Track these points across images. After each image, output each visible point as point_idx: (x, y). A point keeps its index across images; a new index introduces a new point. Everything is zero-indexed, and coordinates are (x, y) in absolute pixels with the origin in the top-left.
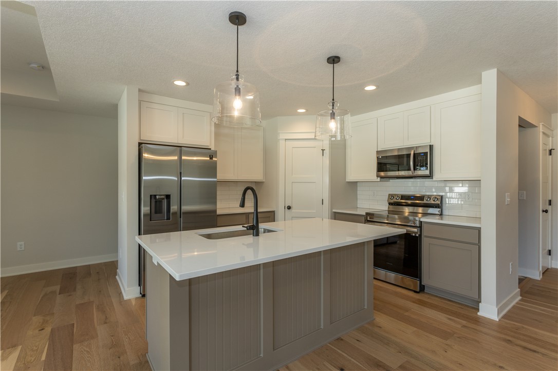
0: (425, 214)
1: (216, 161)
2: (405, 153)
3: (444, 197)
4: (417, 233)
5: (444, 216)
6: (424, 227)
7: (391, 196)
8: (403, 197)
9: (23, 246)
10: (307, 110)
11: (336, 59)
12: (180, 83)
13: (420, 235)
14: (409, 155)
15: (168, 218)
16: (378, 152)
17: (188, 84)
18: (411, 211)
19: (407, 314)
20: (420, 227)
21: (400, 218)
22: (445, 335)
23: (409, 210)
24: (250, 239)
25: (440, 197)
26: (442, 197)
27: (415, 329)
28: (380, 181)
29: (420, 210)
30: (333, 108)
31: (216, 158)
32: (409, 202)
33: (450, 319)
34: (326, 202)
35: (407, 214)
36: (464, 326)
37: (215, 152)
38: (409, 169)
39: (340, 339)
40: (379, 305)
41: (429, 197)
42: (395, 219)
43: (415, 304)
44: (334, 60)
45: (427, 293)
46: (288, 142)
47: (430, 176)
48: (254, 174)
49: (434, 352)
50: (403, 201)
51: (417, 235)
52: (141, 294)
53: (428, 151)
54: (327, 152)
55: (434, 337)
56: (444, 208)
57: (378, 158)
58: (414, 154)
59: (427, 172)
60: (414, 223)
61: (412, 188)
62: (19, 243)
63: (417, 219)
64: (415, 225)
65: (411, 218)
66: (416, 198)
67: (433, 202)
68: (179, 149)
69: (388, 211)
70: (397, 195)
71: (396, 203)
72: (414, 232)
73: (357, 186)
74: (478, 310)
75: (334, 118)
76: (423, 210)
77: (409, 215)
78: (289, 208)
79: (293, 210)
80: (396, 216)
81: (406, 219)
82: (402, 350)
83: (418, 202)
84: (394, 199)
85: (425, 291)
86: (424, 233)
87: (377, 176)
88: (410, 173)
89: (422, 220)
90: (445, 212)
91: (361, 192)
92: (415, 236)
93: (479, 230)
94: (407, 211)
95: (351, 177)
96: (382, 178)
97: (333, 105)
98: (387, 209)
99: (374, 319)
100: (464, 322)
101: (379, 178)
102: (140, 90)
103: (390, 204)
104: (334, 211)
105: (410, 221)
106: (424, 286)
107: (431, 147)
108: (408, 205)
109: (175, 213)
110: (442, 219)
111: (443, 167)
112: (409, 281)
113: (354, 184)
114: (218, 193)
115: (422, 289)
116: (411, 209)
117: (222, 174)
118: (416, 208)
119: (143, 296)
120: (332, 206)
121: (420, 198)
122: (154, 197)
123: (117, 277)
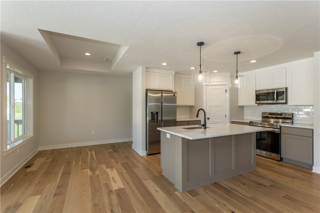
0: (283, 123)
1: (176, 96)
2: (271, 91)
3: (294, 114)
4: (278, 131)
5: (294, 124)
6: (282, 128)
7: (264, 113)
8: (270, 114)
10: (218, 71)
12: (164, 64)
13: (280, 133)
14: (273, 93)
15: (157, 122)
16: (256, 91)
17: (168, 64)
18: (275, 121)
19: (273, 169)
20: (280, 129)
21: (268, 124)
22: (293, 177)
23: (273, 120)
24: (202, 130)
25: (292, 114)
26: (293, 114)
27: (277, 174)
28: (257, 105)
29: (281, 120)
31: (176, 94)
32: (274, 116)
33: (296, 172)
34: (228, 116)
35: (272, 122)
36: (303, 175)
37: (176, 93)
38: (274, 100)
39: (241, 175)
40: (258, 165)
41: (286, 114)
42: (265, 124)
43: (277, 166)
44: (237, 53)
45: (284, 162)
46: (207, 86)
47: (286, 103)
49: (287, 183)
50: (270, 116)
51: (278, 133)
52: (147, 154)
53: (285, 90)
54: (228, 91)
55: (286, 178)
56: (294, 119)
57: (256, 94)
58: (277, 92)
59: (284, 101)
60: (277, 127)
61: (275, 109)
62: (93, 132)
63: (279, 124)
64: (278, 128)
65: (275, 124)
66: (278, 114)
67: (288, 116)
68: (162, 91)
69: (262, 121)
70: (267, 113)
71: (266, 117)
72: (277, 131)
73: (244, 108)
74: (312, 170)
75: (237, 79)
76: (282, 121)
77: (274, 123)
78: (208, 119)
79: (210, 120)
80: (266, 123)
81: (272, 125)
82: (271, 181)
83: (279, 116)
84: (265, 115)
85: (283, 161)
86: (282, 132)
87: (256, 103)
88: (274, 102)
89: (281, 125)
90: (295, 122)
91: (246, 111)
92: (277, 133)
93: (313, 130)
94: (272, 121)
95: (240, 104)
96: (258, 104)
97: (237, 73)
98: (261, 120)
99: (257, 170)
100: (303, 174)
102: (146, 67)
103: (263, 117)
104: (232, 120)
105: (274, 125)
106: (282, 158)
107: (286, 89)
108: (273, 118)
109: (160, 120)
110: (293, 125)
111: (293, 98)
112: (274, 155)
113: (242, 107)
114: (177, 111)
115: (281, 159)
116: (275, 120)
117: (179, 103)
118: (278, 119)
119: (148, 155)
120: (231, 118)
121: (281, 114)
122: (152, 113)
123: (132, 148)
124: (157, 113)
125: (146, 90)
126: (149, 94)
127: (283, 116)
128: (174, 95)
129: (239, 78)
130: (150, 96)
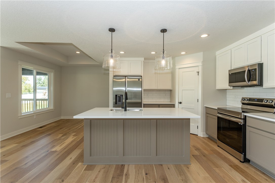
1: (142, 81)
7: (243, 99)
11: (165, 31)
13: (244, 124)
16: (229, 71)
20: (245, 119)
30: (163, 54)
34: (200, 100)
41: (267, 100)
44: (164, 31)
45: (250, 164)
46: (180, 70)
47: (259, 85)
51: (242, 124)
53: (257, 67)
54: (200, 73)
57: (229, 74)
58: (248, 70)
64: (241, 118)
66: (258, 100)
67: (269, 104)
72: (240, 122)
73: (226, 92)
79: (182, 104)
83: (259, 103)
87: (230, 86)
89: (245, 114)
92: (241, 125)
97: (163, 53)
99: (190, 164)
101: (232, 87)
104: (205, 106)
113: (224, 91)
115: (247, 161)
120: (203, 103)
121: (261, 100)
122: (116, 96)
125: (114, 76)
126: (114, 80)
127: (263, 103)
128: (139, 80)
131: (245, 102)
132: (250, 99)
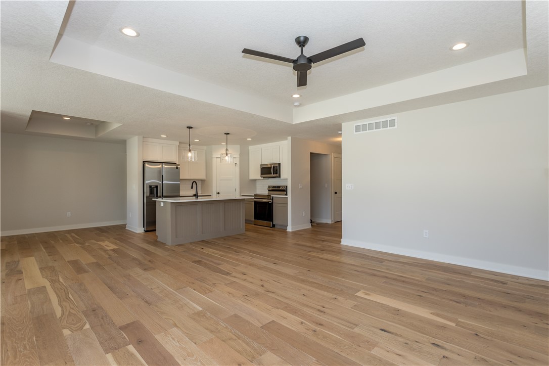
1: (179, 168)
2: (269, 166)
6: (274, 199)
7: (269, 187)
9: (70, 215)
13: (272, 202)
14: (271, 168)
15: (157, 197)
16: (261, 165)
18: (273, 193)
20: (272, 199)
25: (285, 187)
28: (263, 179)
32: (275, 189)
34: (238, 190)
37: (179, 165)
38: (272, 174)
41: (282, 186)
44: (227, 134)
45: (275, 228)
47: (280, 177)
48: (200, 175)
50: (273, 189)
52: (144, 231)
53: (278, 166)
54: (238, 164)
57: (261, 168)
58: (273, 167)
59: (278, 175)
62: (68, 213)
67: (283, 189)
68: (162, 163)
70: (271, 186)
73: (256, 182)
78: (218, 193)
79: (220, 195)
83: (278, 189)
87: (261, 177)
88: (272, 176)
91: (258, 185)
94: (271, 193)
95: (251, 177)
97: (227, 151)
98: (267, 193)
102: (143, 137)
103: (269, 190)
104: (241, 194)
105: (271, 197)
107: (279, 164)
113: (253, 181)
115: (274, 226)
117: (182, 176)
119: (146, 231)
120: (241, 192)
121: (279, 187)
122: (150, 186)
123: (126, 228)
124: (157, 187)
125: (144, 162)
126: (147, 165)
127: (280, 189)
128: (177, 168)
129: (229, 155)
130: (148, 167)
131: (270, 189)
132: (273, 187)
